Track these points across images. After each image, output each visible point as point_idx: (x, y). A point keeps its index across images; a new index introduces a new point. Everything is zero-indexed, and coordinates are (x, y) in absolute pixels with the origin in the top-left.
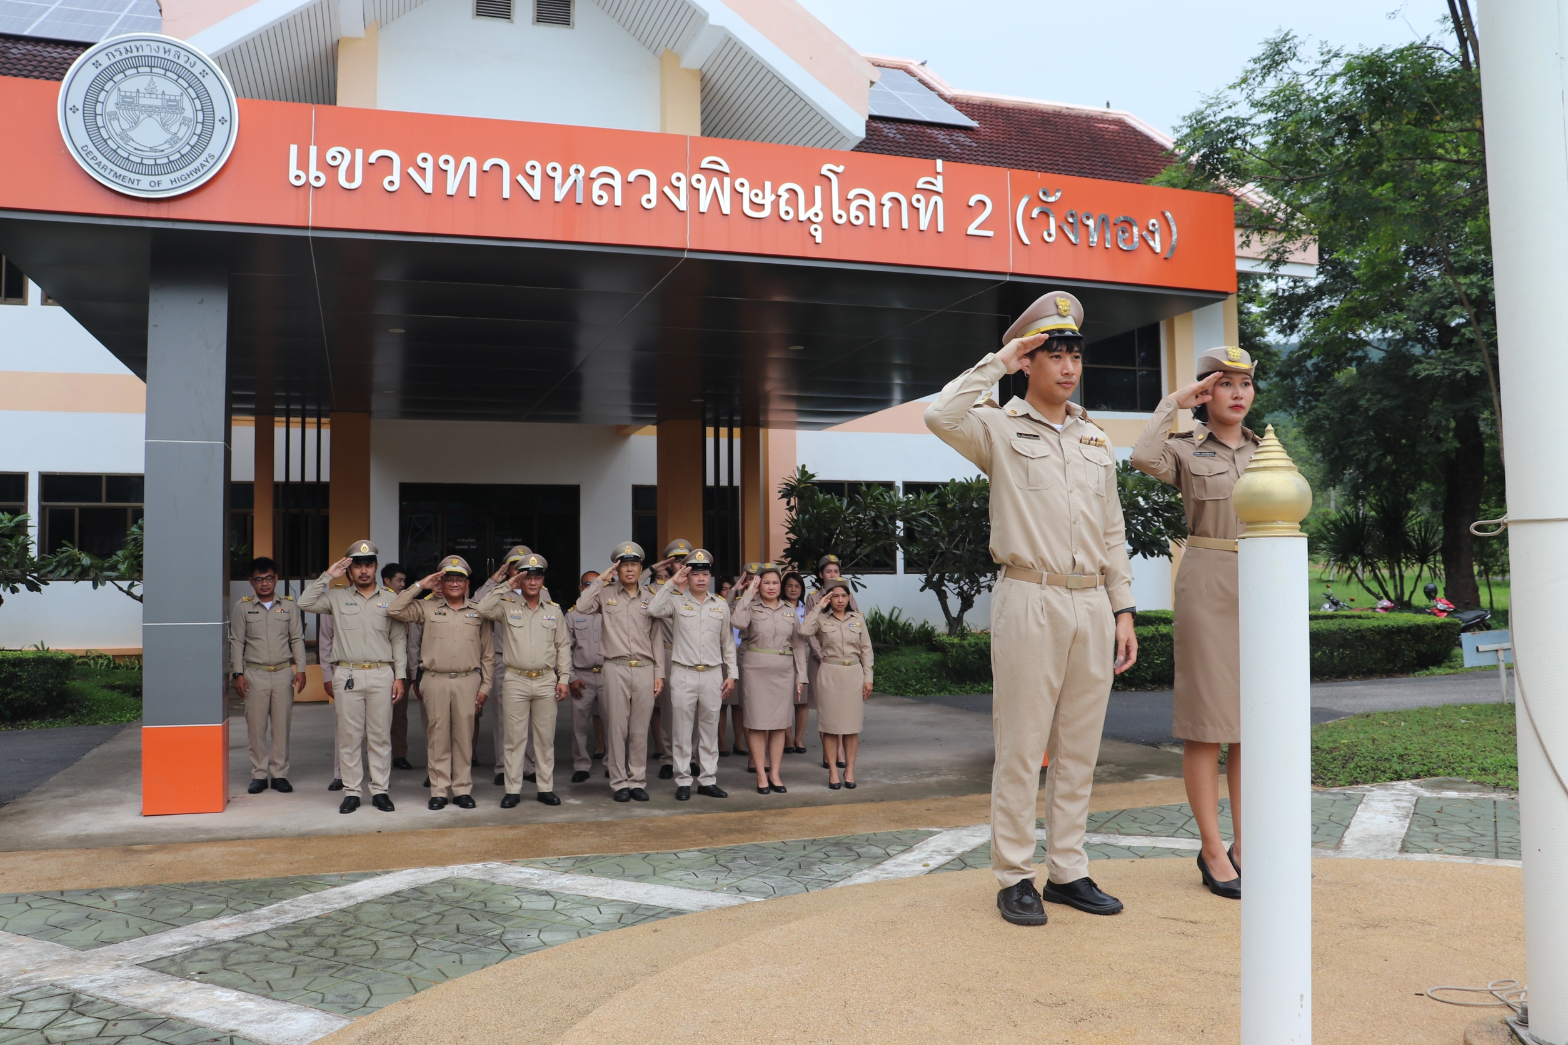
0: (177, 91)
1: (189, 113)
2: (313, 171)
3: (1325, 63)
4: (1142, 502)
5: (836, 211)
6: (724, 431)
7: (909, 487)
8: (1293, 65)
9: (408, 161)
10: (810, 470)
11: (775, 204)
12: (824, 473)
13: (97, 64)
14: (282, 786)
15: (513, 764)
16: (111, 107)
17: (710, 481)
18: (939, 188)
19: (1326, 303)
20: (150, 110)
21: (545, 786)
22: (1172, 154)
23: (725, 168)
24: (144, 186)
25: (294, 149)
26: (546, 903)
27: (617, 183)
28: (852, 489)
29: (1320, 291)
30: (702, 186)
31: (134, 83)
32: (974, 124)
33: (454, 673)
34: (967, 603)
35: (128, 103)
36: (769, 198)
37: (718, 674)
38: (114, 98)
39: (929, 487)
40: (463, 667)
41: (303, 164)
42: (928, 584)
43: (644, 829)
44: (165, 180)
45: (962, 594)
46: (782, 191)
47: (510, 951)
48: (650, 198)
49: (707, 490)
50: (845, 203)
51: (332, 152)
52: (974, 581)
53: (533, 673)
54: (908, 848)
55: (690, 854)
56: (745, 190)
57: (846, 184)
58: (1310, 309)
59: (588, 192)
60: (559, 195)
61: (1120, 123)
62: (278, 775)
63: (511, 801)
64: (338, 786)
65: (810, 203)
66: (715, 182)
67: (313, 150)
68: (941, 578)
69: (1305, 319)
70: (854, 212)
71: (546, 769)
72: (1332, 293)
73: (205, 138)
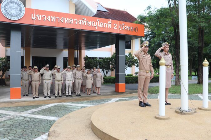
0: (17, 6)
1: (19, 9)
2: (35, 18)
3: (155, 9)
4: (129, 61)
5: (99, 25)
6: (77, 50)
7: (100, 58)
8: (151, 9)
9: (47, 17)
10: (87, 56)
11: (91, 24)
12: (89, 56)
13: (6, 2)
14: (27, 95)
15: (56, 92)
16: (8, 8)
17: (75, 57)
18: (111, 23)
19: (151, 36)
20: (13, 8)
21: (60, 95)
22: (136, 19)
23: (86, 19)
24: (13, 18)
25: (32, 15)
26: (72, 107)
27: (73, 21)
28: (93, 58)
29: (150, 34)
30: (83, 22)
31: (11, 5)
32: (108, 11)
33: (36, 81)
34: (107, 73)
35: (10, 7)
36: (90, 23)
37: (71, 81)
38: (8, 7)
39: (103, 58)
40: (37, 80)
41: (33, 17)
42: (102, 70)
43: (76, 99)
44: (16, 18)
45: (106, 72)
46: (92, 22)
47: (71, 111)
48: (77, 23)
49: (75, 58)
50: (100, 24)
51: (37, 15)
52: (108, 70)
53: (59, 81)
54: (110, 100)
55: (85, 101)
56: (88, 22)
57: (100, 22)
58: (149, 37)
59: (69, 22)
60: (66, 22)
61: (126, 12)
62: (27, 94)
63: (56, 97)
64: (44, 95)
65: (96, 24)
66: (84, 21)
67: (35, 15)
68: (104, 70)
69: (148, 38)
70: (101, 25)
71: (60, 93)
72: (152, 35)
73: (21, 12)
